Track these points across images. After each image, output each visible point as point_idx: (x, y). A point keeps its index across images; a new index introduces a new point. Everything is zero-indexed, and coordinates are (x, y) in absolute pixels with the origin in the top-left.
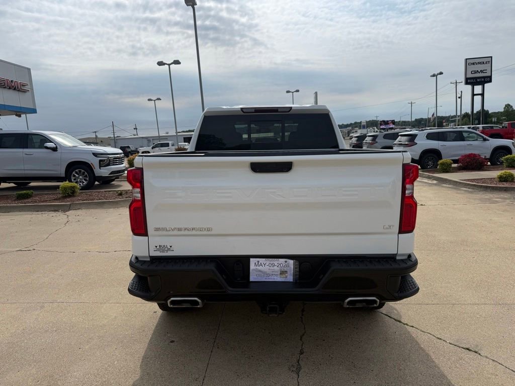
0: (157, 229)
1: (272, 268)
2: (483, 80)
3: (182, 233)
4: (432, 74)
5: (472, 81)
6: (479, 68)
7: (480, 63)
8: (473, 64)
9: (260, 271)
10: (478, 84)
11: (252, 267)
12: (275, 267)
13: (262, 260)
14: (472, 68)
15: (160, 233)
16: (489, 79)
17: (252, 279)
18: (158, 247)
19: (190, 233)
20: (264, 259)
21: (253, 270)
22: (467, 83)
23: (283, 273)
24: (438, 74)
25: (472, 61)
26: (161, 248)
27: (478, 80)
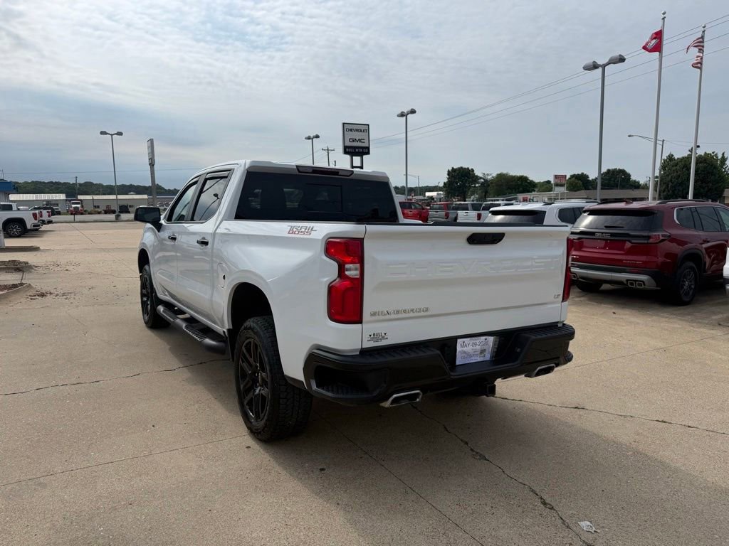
0: (374, 314)
1: (475, 348)
2: (361, 150)
3: (399, 316)
4: (307, 136)
5: (350, 150)
6: (357, 136)
7: (357, 130)
8: (351, 130)
9: (465, 352)
10: (357, 154)
11: (459, 348)
12: (477, 346)
13: (467, 340)
14: (350, 135)
15: (376, 318)
16: (367, 151)
17: (458, 362)
18: (372, 336)
19: (407, 315)
20: (468, 339)
21: (460, 352)
22: (345, 152)
23: (482, 351)
24: (314, 137)
25: (350, 127)
26: (375, 337)
27: (357, 150)
